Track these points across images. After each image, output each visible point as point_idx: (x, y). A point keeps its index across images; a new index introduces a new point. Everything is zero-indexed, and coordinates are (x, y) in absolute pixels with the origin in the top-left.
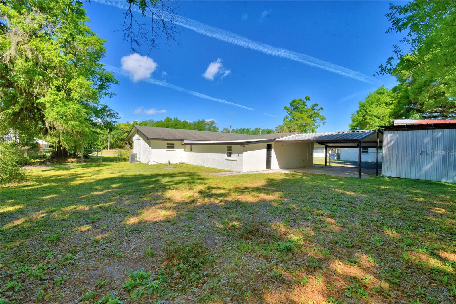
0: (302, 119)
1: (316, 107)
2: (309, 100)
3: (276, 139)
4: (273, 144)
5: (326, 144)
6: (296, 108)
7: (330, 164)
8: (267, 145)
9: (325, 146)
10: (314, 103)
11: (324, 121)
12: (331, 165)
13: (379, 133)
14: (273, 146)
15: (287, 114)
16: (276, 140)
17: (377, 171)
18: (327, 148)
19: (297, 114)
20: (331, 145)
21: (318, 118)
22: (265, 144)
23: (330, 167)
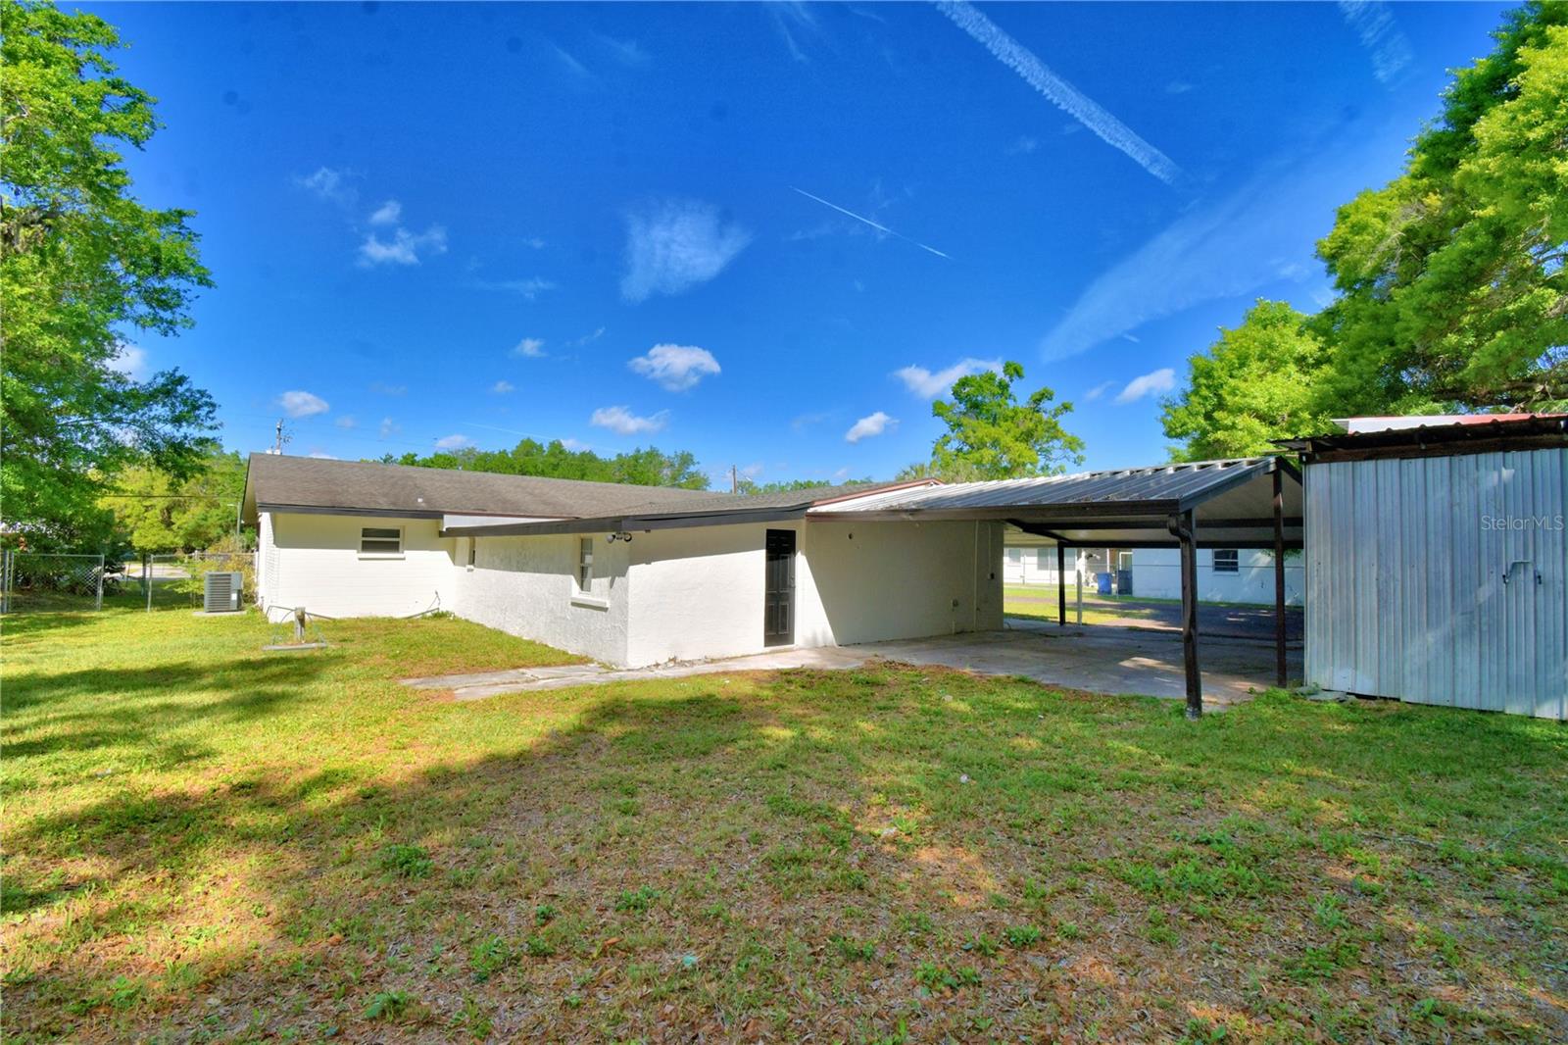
0: (995, 443)
1: (1045, 404)
2: (1020, 376)
3: (810, 505)
4: (800, 528)
5: (1058, 532)
6: (975, 407)
7: (1080, 617)
8: (769, 532)
9: (1055, 542)
10: (1038, 389)
11: (1080, 452)
12: (1083, 621)
13: (1285, 477)
14: (800, 540)
15: (945, 428)
16: (811, 510)
17: (1282, 651)
18: (1067, 550)
19: (983, 430)
20: (1082, 534)
21: (1056, 443)
22: (760, 529)
23: (1082, 631)
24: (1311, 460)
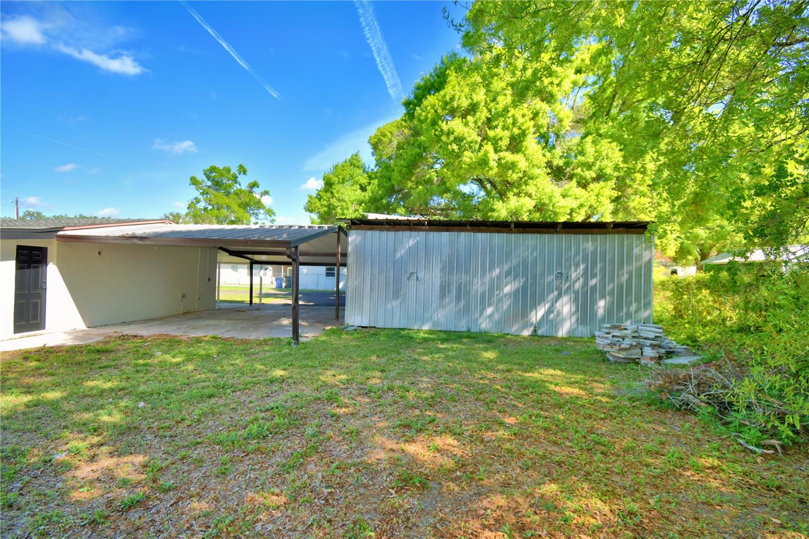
0: (228, 207)
1: (255, 189)
2: (245, 173)
3: (61, 229)
4: (53, 247)
5: (250, 256)
6: (217, 184)
7: (261, 300)
8: (20, 248)
9: (248, 261)
10: (252, 181)
11: (273, 217)
12: (263, 302)
13: (341, 234)
14: (52, 252)
15: (196, 194)
16: (61, 233)
17: (338, 310)
18: (254, 266)
20: (263, 258)
21: (262, 211)
22: (13, 244)
23: (262, 307)
24: (350, 228)
